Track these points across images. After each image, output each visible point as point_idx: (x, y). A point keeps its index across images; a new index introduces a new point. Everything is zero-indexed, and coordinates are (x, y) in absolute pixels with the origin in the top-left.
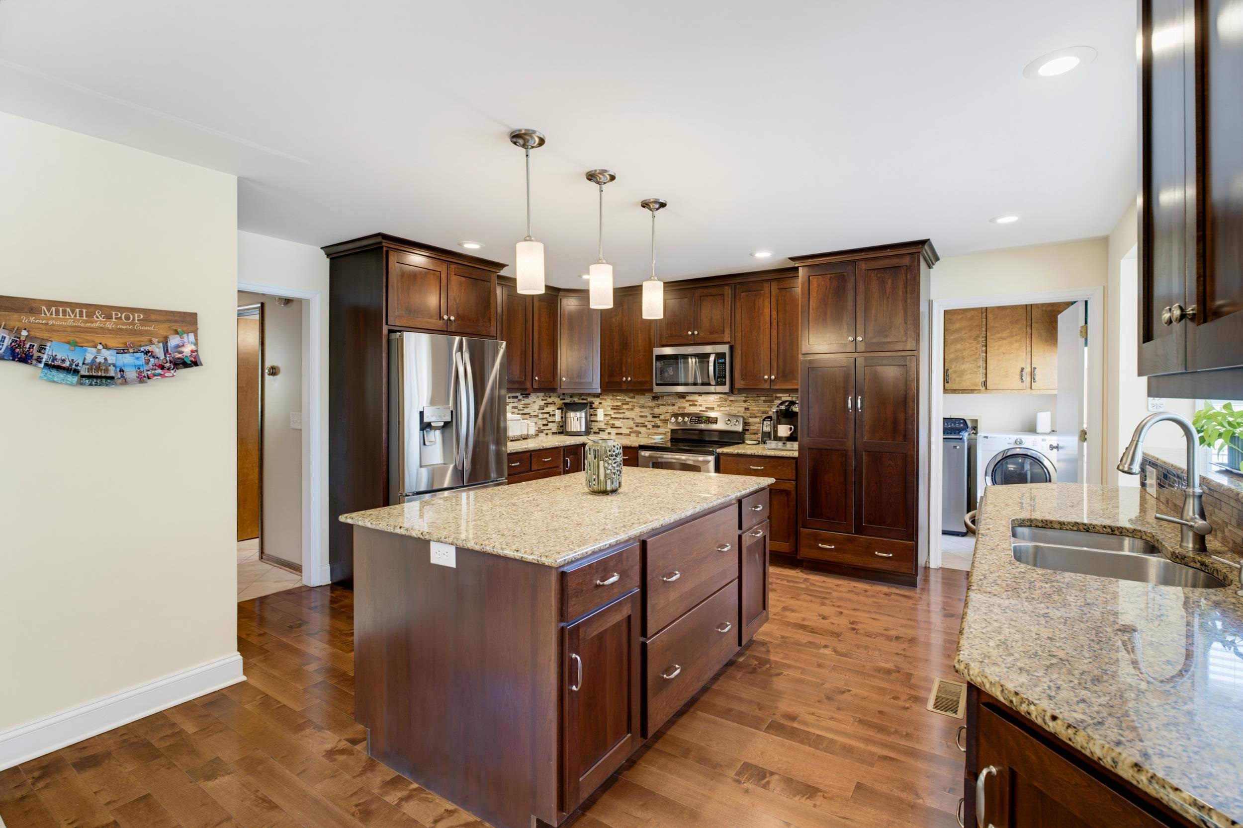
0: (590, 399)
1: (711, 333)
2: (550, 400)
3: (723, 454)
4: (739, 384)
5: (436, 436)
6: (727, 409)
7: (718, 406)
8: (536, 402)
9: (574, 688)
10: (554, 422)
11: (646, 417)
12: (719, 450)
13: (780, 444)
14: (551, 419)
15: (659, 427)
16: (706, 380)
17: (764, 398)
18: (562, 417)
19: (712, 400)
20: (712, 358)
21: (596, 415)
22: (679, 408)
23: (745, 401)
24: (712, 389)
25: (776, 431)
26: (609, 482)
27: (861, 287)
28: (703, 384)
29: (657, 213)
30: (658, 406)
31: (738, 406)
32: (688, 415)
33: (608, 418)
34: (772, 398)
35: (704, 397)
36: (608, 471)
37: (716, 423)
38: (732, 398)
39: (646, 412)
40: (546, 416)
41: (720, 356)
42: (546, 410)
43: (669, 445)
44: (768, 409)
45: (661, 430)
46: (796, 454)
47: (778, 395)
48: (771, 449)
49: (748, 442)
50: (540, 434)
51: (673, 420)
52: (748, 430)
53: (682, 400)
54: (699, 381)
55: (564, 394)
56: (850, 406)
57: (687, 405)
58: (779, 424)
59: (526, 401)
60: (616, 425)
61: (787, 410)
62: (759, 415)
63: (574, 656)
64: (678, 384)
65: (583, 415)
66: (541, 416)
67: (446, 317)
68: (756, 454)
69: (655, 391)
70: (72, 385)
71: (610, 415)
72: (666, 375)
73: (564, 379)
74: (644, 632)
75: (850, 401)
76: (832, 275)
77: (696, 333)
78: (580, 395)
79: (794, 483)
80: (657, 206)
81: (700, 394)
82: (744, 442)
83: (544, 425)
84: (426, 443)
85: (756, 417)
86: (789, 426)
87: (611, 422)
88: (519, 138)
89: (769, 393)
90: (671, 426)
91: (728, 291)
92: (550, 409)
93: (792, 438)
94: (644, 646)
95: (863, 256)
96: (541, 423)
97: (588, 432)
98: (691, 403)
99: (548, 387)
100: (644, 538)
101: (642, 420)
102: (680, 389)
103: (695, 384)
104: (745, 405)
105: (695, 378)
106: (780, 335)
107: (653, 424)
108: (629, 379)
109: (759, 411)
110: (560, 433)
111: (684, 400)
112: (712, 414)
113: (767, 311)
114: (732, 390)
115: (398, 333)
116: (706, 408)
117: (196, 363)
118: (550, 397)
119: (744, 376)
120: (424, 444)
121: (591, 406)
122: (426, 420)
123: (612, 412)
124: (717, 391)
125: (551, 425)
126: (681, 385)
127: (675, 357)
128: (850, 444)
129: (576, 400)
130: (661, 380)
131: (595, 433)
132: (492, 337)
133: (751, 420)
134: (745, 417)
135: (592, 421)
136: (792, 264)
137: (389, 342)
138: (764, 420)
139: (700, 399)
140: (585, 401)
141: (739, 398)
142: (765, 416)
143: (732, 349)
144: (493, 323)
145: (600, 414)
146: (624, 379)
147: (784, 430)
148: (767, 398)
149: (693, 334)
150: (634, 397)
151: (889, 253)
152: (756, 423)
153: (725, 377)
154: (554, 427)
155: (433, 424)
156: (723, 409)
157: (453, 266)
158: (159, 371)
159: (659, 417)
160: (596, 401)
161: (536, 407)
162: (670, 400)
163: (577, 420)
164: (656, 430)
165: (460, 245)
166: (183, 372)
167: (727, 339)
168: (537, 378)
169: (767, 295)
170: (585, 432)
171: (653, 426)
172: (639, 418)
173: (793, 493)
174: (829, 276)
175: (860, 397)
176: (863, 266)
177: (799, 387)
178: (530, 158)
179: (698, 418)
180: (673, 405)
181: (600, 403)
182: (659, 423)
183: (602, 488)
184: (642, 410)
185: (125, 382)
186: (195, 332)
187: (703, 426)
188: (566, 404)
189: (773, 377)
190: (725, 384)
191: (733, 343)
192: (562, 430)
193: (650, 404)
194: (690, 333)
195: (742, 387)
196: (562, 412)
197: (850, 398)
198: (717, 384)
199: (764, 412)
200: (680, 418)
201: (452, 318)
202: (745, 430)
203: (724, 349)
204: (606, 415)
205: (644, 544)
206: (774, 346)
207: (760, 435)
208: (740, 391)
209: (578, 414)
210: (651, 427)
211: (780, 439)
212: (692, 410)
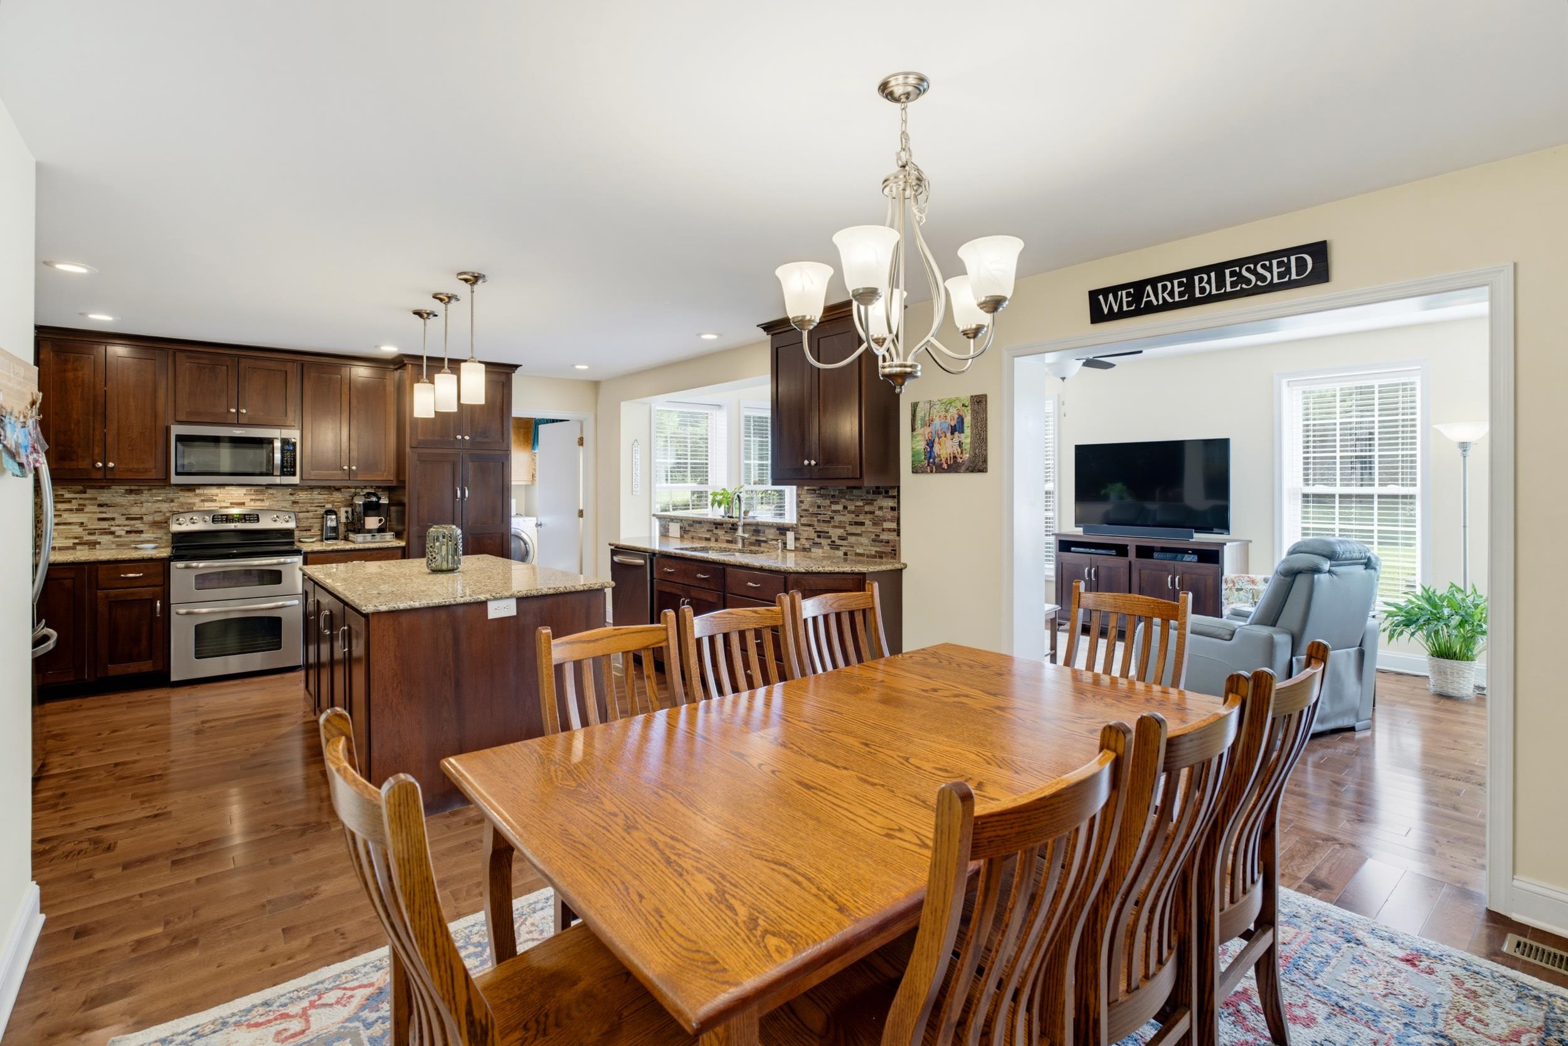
1: (267, 414)
6: (266, 504)
7: (248, 500)
13: (369, 537)
16: (263, 470)
20: (277, 444)
22: (182, 505)
23: (291, 494)
25: (364, 525)
37: (258, 520)
46: (403, 543)
53: (187, 494)
56: (458, 495)
57: (196, 500)
58: (367, 516)
62: (312, 509)
64: (218, 474)
75: (458, 492)
77: (243, 411)
85: (308, 512)
86: (378, 518)
91: (293, 368)
93: (382, 530)
98: (204, 498)
101: (104, 525)
104: (293, 498)
107: (127, 529)
108: (110, 465)
111: (192, 495)
113: (345, 398)
116: (231, 503)
119: (315, 466)
126: (225, 474)
127: (212, 440)
130: (184, 467)
133: (301, 516)
139: (220, 493)
143: (301, 435)
146: (99, 464)
147: (373, 522)
149: (238, 412)
152: (308, 519)
153: (294, 467)
156: (254, 504)
159: (141, 518)
164: (134, 537)
167: (292, 423)
169: (346, 380)
175: (466, 488)
179: (226, 516)
182: (143, 527)
184: (107, 511)
189: (354, 468)
190: (294, 474)
191: (300, 428)
193: (121, 501)
194: (232, 410)
195: (313, 477)
197: (458, 488)
198: (279, 473)
199: (319, 506)
203: (294, 434)
206: (355, 436)
210: (123, 533)
211: (369, 531)
212: (208, 506)
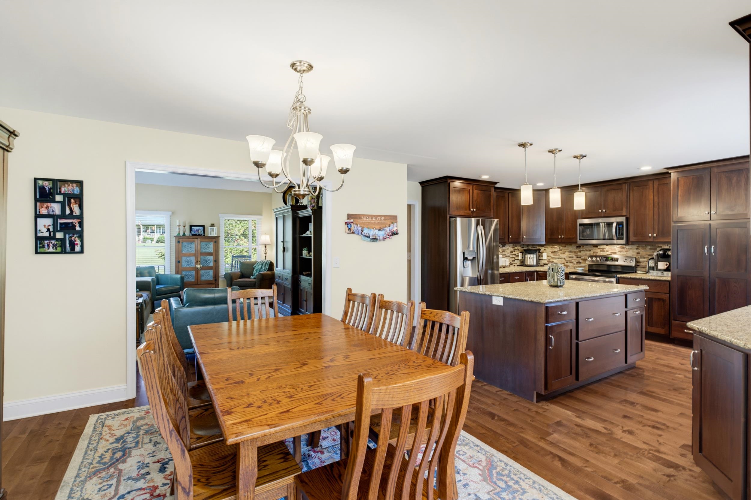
0: (538, 248)
1: (614, 211)
2: (516, 248)
3: (621, 277)
4: (632, 239)
5: (469, 263)
6: (625, 253)
7: (619, 251)
8: (509, 249)
9: (551, 348)
10: (518, 259)
11: (573, 257)
12: (619, 276)
13: (660, 273)
14: (516, 258)
15: (580, 263)
16: (611, 237)
17: (650, 247)
18: (522, 257)
19: (616, 248)
20: (614, 225)
21: (542, 256)
22: (594, 252)
23: (637, 249)
24: (615, 242)
25: (657, 266)
26: (559, 282)
27: (714, 183)
28: (609, 239)
29: (582, 160)
30: (580, 251)
31: (632, 251)
32: (599, 256)
33: (549, 258)
34: (656, 247)
35: (609, 247)
36: (559, 278)
37: (618, 261)
38: (627, 247)
39: (572, 255)
40: (514, 256)
41: (620, 224)
42: (514, 253)
43: (587, 272)
44: (652, 253)
45: (582, 265)
46: (669, 279)
47: (660, 245)
48: (653, 275)
49: (638, 272)
50: (511, 266)
51: (590, 259)
52: (639, 265)
53: (595, 248)
54: (607, 237)
55: (523, 245)
56: (706, 251)
57: (598, 251)
58: (659, 262)
59: (504, 248)
60: (554, 262)
61: (664, 253)
62: (646, 257)
63: (551, 336)
64: (593, 239)
65: (535, 256)
66: (511, 256)
67: (472, 210)
68: (643, 278)
69: (578, 243)
70: (368, 241)
71: (550, 256)
72: (585, 233)
73: (525, 237)
74: (577, 338)
75: (706, 249)
76: (694, 177)
77: (604, 211)
78: (533, 245)
79: (668, 295)
80: (582, 157)
81: (607, 245)
82: (636, 272)
83: (513, 261)
84: (465, 266)
85: (644, 258)
86: (666, 263)
87: (551, 260)
88: (523, 145)
89: (653, 244)
90: (588, 263)
91: (625, 187)
92: (516, 253)
93: (668, 270)
94: (577, 344)
95: (716, 164)
96: (511, 260)
97: (538, 265)
98: (601, 250)
99: (516, 241)
100: (577, 301)
101: (570, 259)
102: (594, 242)
103: (604, 239)
104: (637, 251)
105: (605, 235)
106: (660, 211)
107: (577, 261)
108: (563, 236)
109: (646, 254)
110: (521, 265)
111: (597, 248)
112: (615, 256)
113: (651, 197)
114: (627, 243)
115: (454, 218)
116: (611, 253)
117: (397, 234)
118: (516, 246)
119: (635, 235)
120: (464, 267)
121: (539, 251)
122: (466, 256)
123: (552, 255)
124: (618, 243)
125: (516, 261)
126: (595, 239)
127: (591, 225)
128: (707, 274)
129: (530, 248)
130: (582, 237)
131: (541, 266)
132: (491, 218)
133: (641, 260)
134: (637, 258)
135: (540, 260)
136: (666, 171)
137: (450, 222)
138: (650, 259)
139: (607, 248)
140: (536, 249)
141: (634, 247)
142: (650, 257)
143: (627, 219)
144: (492, 211)
145: (545, 256)
146: (560, 237)
147: (662, 265)
148: (652, 247)
149: (602, 211)
150: (565, 247)
151: (734, 162)
152: (644, 261)
153: (623, 234)
154: (518, 262)
155: (468, 258)
156: (622, 253)
157: (475, 186)
158: (388, 237)
159: (581, 258)
160: (542, 249)
161: (509, 251)
162: (589, 248)
163: (531, 259)
164: (578, 265)
165: (480, 177)
166: (394, 237)
167: (625, 214)
168: (511, 237)
169: (651, 188)
170: (536, 265)
171: (577, 263)
172: (568, 258)
173: (668, 301)
174: (691, 177)
175: (713, 246)
176: (716, 170)
177: (671, 241)
178: (526, 152)
179: (607, 258)
180: (590, 251)
181: (545, 250)
182: (581, 261)
183: (555, 284)
184: (570, 253)
185: (380, 240)
186: (397, 222)
187: (609, 263)
188: (525, 250)
189: (655, 235)
190: (623, 239)
191: (628, 216)
192: (523, 263)
193: (575, 250)
194: (600, 211)
195: (634, 240)
196: (523, 254)
197: (706, 247)
198: (618, 239)
199: (650, 255)
200: (594, 258)
201: (475, 210)
202: (637, 266)
203: (623, 219)
204: (548, 256)
205: (577, 304)
206: (656, 217)
207: (647, 268)
208: (633, 243)
209: (532, 255)
210: (575, 263)
211: (660, 270)
212: (602, 254)
